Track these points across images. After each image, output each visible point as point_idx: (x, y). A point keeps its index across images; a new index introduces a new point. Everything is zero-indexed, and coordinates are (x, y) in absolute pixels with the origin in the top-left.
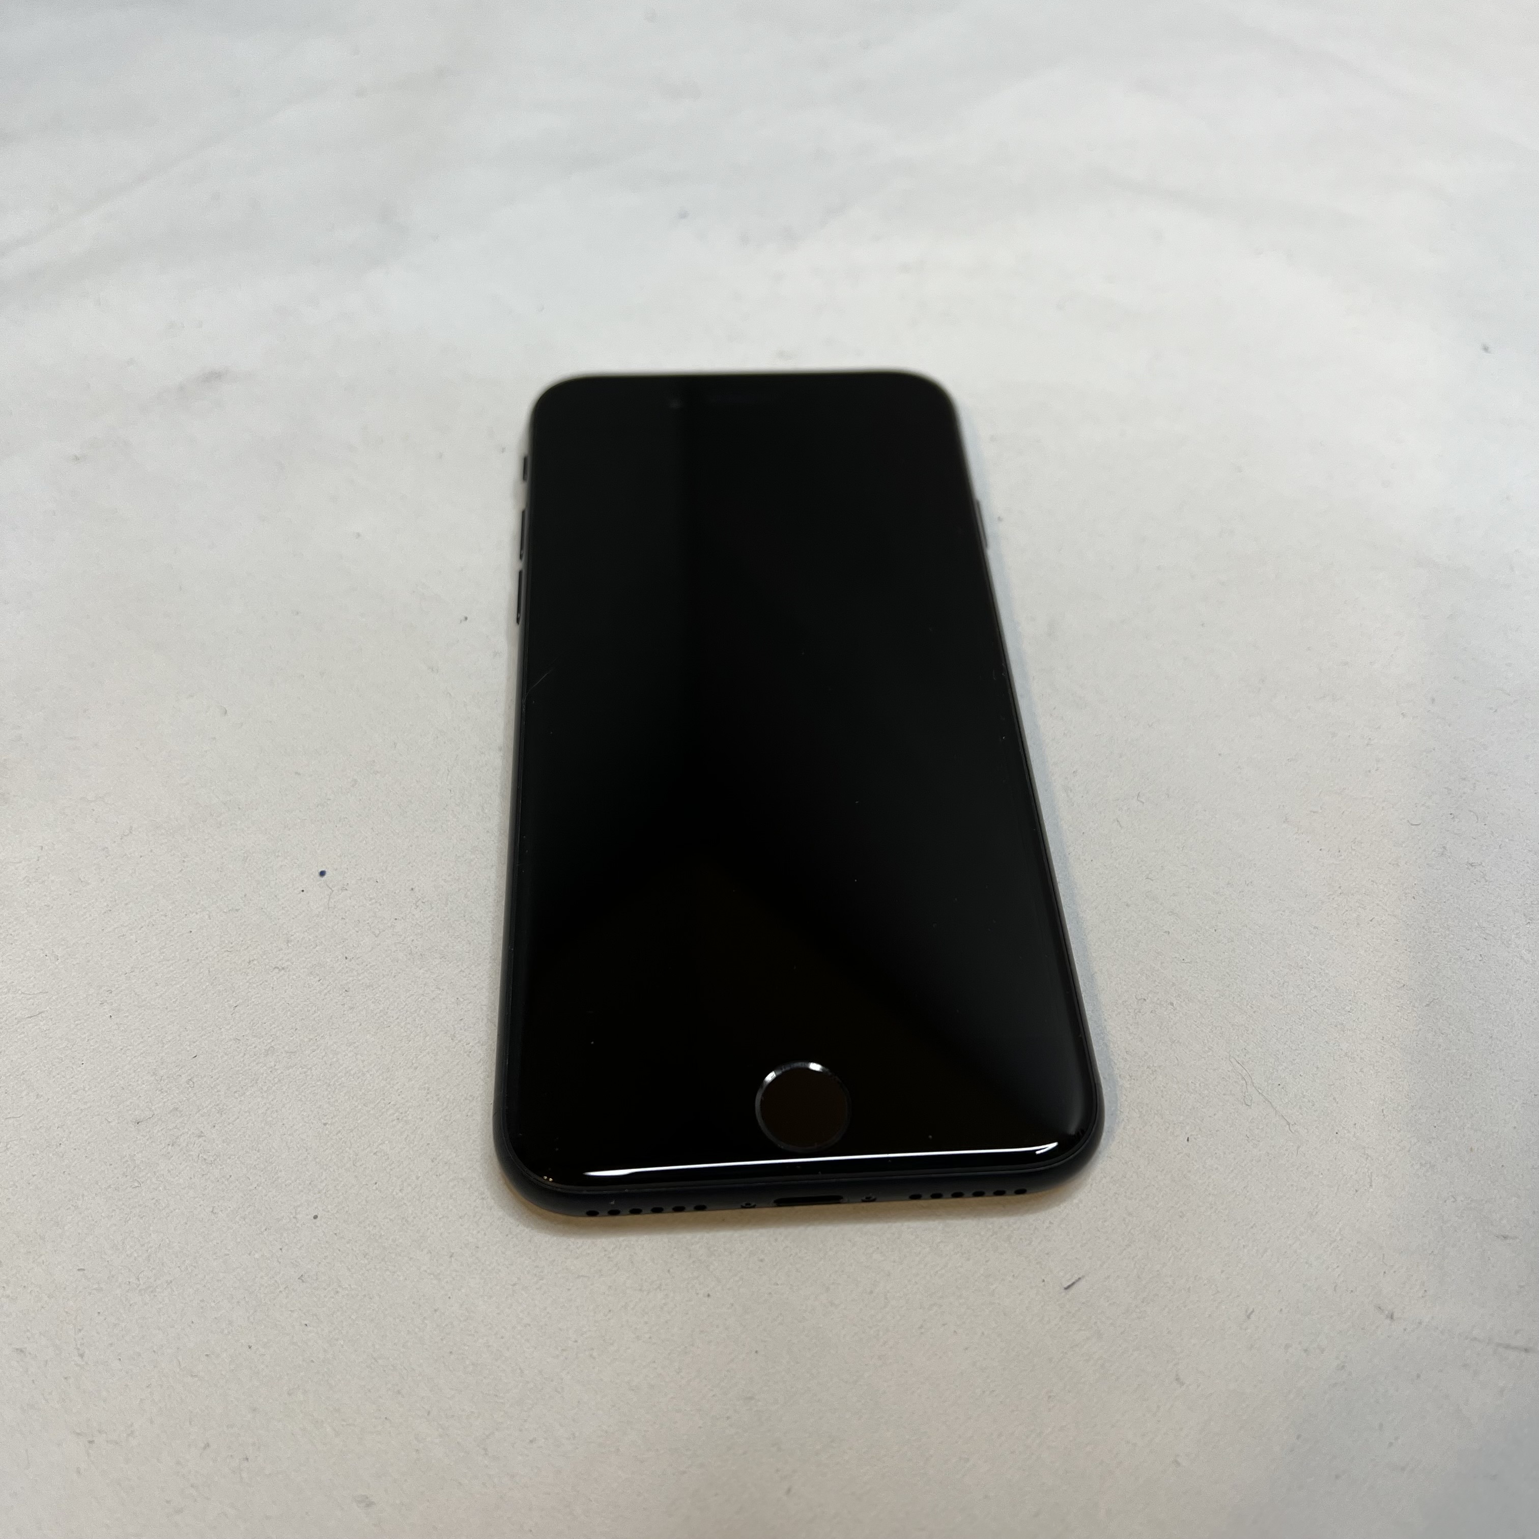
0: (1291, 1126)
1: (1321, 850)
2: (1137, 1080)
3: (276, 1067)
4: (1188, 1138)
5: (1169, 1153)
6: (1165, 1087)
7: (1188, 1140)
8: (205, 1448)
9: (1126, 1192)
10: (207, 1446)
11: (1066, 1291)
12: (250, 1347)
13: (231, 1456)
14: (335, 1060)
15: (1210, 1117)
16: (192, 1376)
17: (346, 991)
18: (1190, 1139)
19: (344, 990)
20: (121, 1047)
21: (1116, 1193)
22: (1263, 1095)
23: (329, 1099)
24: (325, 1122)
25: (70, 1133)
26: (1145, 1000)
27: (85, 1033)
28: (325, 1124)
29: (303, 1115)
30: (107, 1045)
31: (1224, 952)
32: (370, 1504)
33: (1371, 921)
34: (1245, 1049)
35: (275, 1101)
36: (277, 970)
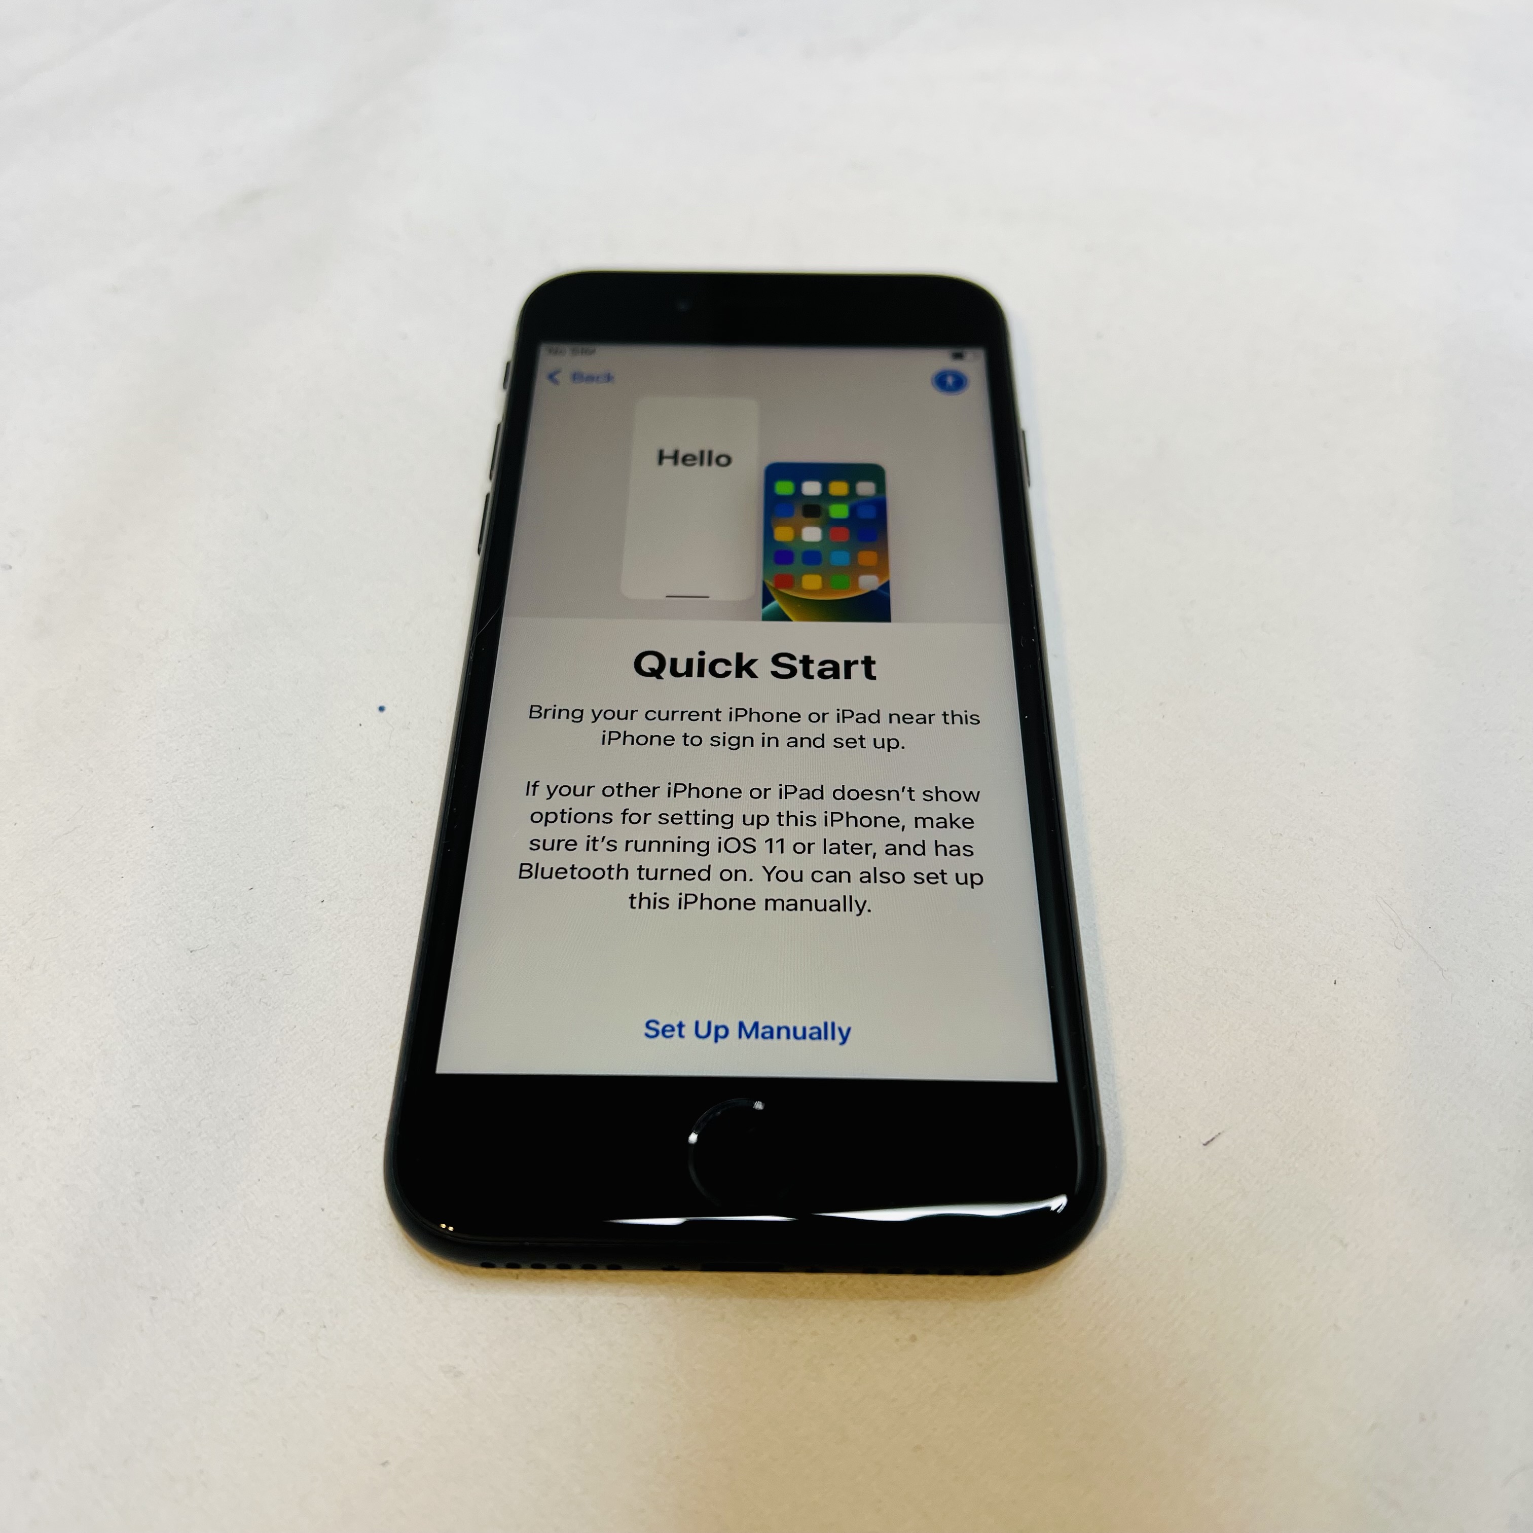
0: (1444, 972)
1: (1463, 684)
2: (1276, 919)
3: (341, 914)
4: (1335, 981)
5: (1315, 996)
6: (1307, 927)
7: (1335, 983)
8: (279, 1314)
9: (1267, 1040)
10: (282, 1311)
11: (1205, 1147)
12: (323, 1210)
13: (308, 1323)
14: (403, 909)
15: (1358, 959)
16: (261, 1237)
17: (413, 837)
18: (1336, 982)
19: (411, 836)
20: (166, 862)
21: (1256, 1041)
22: (1413, 938)
23: (399, 949)
24: (395, 974)
25: (113, 952)
26: (1281, 835)
27: (123, 845)
28: (396, 976)
29: (371, 966)
30: (149, 858)
31: (1365, 786)
32: (458, 1374)
33: (1520, 759)
34: (1392, 889)
35: (341, 950)
36: (337, 809)
